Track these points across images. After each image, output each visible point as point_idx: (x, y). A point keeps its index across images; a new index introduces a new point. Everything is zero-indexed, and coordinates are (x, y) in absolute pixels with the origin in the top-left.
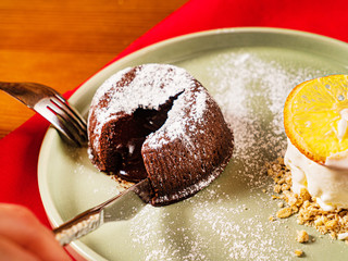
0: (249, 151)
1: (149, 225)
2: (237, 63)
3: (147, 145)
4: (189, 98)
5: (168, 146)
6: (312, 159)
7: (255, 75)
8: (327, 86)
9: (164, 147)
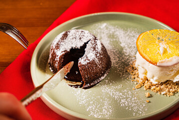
0: (117, 63)
1: (84, 97)
2: (102, 27)
3: (80, 63)
4: (93, 43)
5: (89, 63)
6: (152, 63)
7: (111, 32)
8: (152, 34)
9: (88, 63)
